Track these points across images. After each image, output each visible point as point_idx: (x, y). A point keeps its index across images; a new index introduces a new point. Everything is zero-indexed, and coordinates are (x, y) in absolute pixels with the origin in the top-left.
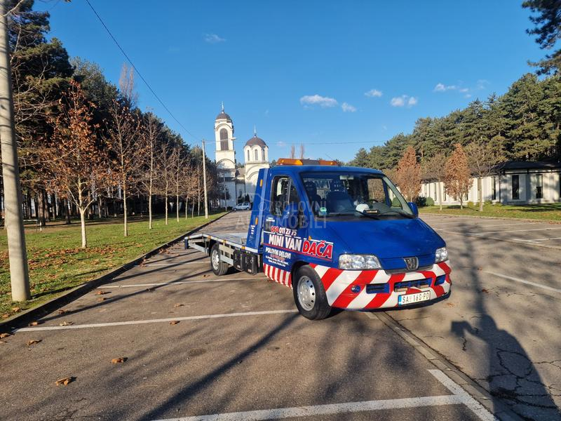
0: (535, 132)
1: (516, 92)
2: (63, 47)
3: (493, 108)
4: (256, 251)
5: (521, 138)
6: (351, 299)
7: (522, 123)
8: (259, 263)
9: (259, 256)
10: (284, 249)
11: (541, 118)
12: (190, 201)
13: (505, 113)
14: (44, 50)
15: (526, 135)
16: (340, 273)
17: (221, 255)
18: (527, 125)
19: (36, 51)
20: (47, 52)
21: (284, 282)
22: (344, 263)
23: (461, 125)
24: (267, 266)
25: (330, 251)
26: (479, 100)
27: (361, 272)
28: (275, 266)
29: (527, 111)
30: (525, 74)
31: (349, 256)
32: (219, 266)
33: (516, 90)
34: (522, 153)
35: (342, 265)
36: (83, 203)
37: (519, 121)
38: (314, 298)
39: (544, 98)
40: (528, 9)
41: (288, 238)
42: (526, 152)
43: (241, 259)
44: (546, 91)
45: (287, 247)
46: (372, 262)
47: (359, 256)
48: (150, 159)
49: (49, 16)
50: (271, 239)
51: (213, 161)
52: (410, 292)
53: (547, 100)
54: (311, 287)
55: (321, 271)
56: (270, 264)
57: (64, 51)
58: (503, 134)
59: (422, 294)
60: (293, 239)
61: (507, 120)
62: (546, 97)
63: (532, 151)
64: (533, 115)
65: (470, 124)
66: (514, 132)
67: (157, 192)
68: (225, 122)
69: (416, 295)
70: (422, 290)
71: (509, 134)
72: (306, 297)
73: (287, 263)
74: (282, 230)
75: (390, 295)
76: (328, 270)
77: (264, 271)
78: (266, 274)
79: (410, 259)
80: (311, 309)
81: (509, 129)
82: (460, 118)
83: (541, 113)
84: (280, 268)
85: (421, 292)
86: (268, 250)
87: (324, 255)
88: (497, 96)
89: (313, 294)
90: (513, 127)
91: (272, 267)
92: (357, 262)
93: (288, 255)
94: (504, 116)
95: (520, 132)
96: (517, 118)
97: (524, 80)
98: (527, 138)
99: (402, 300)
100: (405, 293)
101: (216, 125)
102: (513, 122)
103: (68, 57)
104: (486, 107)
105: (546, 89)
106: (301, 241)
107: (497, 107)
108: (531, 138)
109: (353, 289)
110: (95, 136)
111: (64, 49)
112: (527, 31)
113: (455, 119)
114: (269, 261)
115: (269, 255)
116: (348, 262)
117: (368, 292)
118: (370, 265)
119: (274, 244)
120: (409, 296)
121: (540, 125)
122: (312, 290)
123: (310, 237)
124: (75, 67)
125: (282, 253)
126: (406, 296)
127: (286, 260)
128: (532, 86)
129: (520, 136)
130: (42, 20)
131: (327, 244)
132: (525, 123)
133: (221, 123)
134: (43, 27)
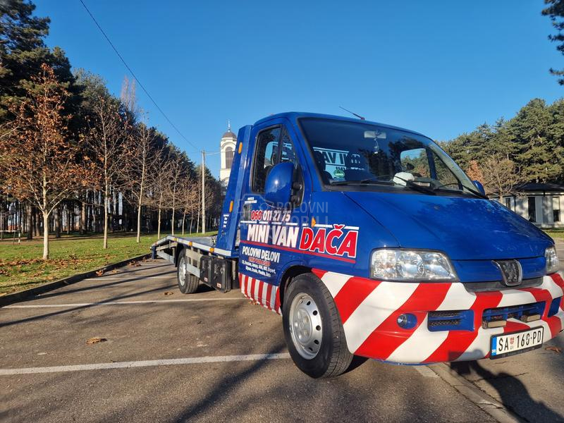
0: (545, 157)
1: (524, 117)
2: (66, 56)
3: (500, 133)
4: (228, 253)
5: (530, 162)
6: (397, 343)
7: (530, 148)
8: (234, 273)
9: (234, 262)
10: (269, 247)
11: (551, 142)
12: (188, 216)
13: (514, 137)
14: (41, 54)
15: (535, 159)
16: (375, 287)
17: (188, 264)
18: (535, 150)
19: (32, 54)
20: (43, 56)
21: (268, 304)
22: (382, 267)
23: (468, 149)
24: (244, 276)
25: (353, 245)
26: (487, 124)
27: (416, 285)
28: (255, 276)
29: (535, 135)
30: (533, 99)
31: (391, 252)
32: (186, 280)
33: (523, 115)
34: (531, 177)
35: (378, 272)
36: (47, 205)
37: (527, 145)
38: (319, 335)
39: (553, 123)
40: (548, 17)
41: (277, 226)
42: (536, 176)
43: (210, 267)
44: (556, 116)
45: (274, 243)
46: (437, 266)
47: (412, 254)
48: (141, 166)
49: (49, 21)
50: (251, 231)
51: (217, 179)
52: (510, 330)
53: (558, 125)
54: (315, 313)
55: (334, 282)
56: (249, 274)
57: (67, 61)
58: (511, 157)
59: (531, 333)
60: (284, 229)
61: (515, 144)
62: (555, 121)
63: (542, 175)
64: (541, 139)
65: (478, 147)
66: (522, 156)
67: (148, 202)
68: (232, 141)
69: (521, 335)
70: (531, 325)
71: (517, 158)
72: (305, 333)
73: (273, 271)
74: (267, 214)
75: (475, 334)
76: (349, 282)
77: (239, 287)
78: (243, 291)
79: (507, 263)
80: (315, 355)
81: (518, 153)
82: (467, 141)
83: (551, 138)
84: (263, 279)
85: (529, 329)
86: (245, 250)
87: (340, 252)
88: (505, 121)
89: (318, 328)
90: (521, 151)
91: (250, 279)
92: (408, 266)
93: (276, 257)
94: (512, 140)
95: (529, 156)
96: (525, 142)
97: (532, 104)
98: (537, 162)
99: (498, 346)
100: (501, 330)
101: (222, 143)
102: (521, 146)
103: (70, 67)
104: (493, 131)
105: (556, 113)
106: (297, 229)
107: (504, 132)
108: (541, 162)
109: (400, 320)
110: (66, 128)
111: (67, 58)
112: (550, 37)
113: (462, 143)
114: (247, 268)
115: (247, 258)
116: (388, 265)
117: (432, 327)
118: (435, 272)
119: (255, 239)
120: (509, 337)
121: (550, 150)
122: (316, 321)
123: (313, 220)
124: (77, 77)
125: (265, 255)
126: (504, 338)
127: (272, 265)
128: (539, 111)
129: (529, 160)
130: (43, 25)
131: (348, 230)
132: (533, 148)
133: (227, 141)
134: (42, 32)
